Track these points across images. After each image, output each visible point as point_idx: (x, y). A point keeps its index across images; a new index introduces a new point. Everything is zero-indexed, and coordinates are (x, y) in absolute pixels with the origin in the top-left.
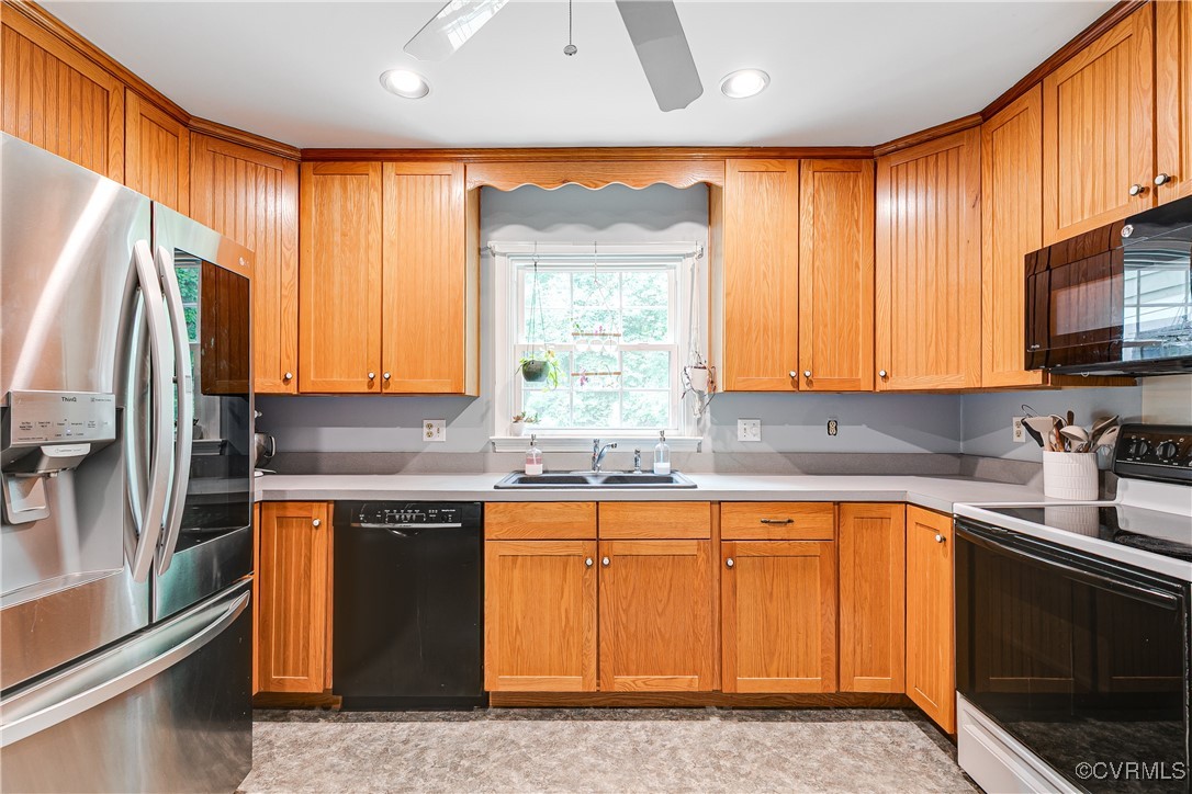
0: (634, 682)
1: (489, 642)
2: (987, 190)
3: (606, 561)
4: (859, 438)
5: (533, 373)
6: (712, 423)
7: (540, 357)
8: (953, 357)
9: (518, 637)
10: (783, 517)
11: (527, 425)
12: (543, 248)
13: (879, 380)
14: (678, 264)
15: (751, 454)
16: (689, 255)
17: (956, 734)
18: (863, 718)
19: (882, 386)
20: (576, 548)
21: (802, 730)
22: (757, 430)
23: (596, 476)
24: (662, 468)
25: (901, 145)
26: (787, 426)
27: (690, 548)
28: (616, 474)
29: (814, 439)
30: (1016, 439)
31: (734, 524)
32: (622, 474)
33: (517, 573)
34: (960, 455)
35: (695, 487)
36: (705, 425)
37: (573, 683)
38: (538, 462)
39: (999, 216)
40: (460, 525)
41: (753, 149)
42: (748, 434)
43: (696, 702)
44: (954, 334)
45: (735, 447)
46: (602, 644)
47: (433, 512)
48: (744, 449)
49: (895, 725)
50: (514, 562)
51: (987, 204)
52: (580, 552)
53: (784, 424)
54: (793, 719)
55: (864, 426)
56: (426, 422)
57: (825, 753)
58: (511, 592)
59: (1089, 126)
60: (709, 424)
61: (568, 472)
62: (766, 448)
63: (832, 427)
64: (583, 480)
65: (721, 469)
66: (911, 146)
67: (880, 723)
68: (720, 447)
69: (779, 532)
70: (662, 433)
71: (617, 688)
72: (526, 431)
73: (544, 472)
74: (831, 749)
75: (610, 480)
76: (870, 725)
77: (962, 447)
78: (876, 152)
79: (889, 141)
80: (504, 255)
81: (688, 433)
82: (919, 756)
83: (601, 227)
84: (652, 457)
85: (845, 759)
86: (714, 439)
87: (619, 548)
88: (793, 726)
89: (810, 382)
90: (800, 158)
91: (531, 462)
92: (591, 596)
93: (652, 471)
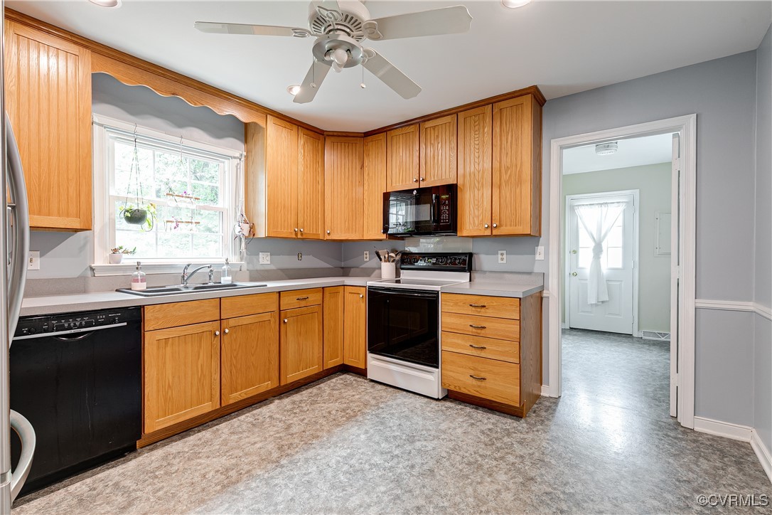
0: (240, 395)
1: (148, 400)
2: (366, 164)
3: (227, 331)
4: (310, 261)
5: (136, 217)
6: (247, 254)
7: (141, 207)
8: (354, 227)
9: (170, 392)
10: (305, 296)
11: (125, 256)
12: (141, 130)
13: (326, 234)
14: (226, 161)
15: (267, 270)
16: (235, 158)
17: (366, 369)
18: (329, 379)
19: (327, 237)
20: (208, 327)
21: (313, 390)
22: (269, 258)
23: (187, 288)
24: (226, 280)
25: (335, 134)
26: (281, 256)
27: (267, 317)
28: (199, 286)
29: (291, 262)
30: (365, 260)
31: (287, 302)
32: (202, 285)
33: (169, 349)
34: (342, 268)
35: (266, 286)
36: (243, 255)
37: (207, 407)
38: (142, 281)
39: (371, 175)
40: (125, 324)
41: (280, 114)
42: (265, 260)
43: (263, 398)
44: (354, 218)
45: (259, 268)
46: (223, 379)
47: (101, 318)
48: (263, 268)
49: (341, 377)
50: (166, 343)
51: (366, 169)
52: (210, 329)
54: (307, 389)
55: (311, 256)
58: (165, 363)
59: (401, 154)
60: (245, 255)
61: (165, 287)
62: (273, 267)
63: (300, 255)
65: (252, 280)
66: (339, 136)
67: (336, 379)
68: (251, 268)
69: (303, 303)
70: (227, 260)
71: (231, 402)
73: (148, 287)
74: (328, 392)
75: (196, 288)
76: (334, 380)
77: (343, 264)
78: (325, 133)
79: (331, 130)
80: (102, 125)
81: (234, 259)
82: (354, 382)
83: (181, 126)
84: (223, 274)
85: (334, 392)
86: (248, 263)
87: (232, 322)
88: (310, 390)
89: (302, 234)
90: (298, 126)
91: (137, 281)
92: (217, 354)
93: (220, 283)
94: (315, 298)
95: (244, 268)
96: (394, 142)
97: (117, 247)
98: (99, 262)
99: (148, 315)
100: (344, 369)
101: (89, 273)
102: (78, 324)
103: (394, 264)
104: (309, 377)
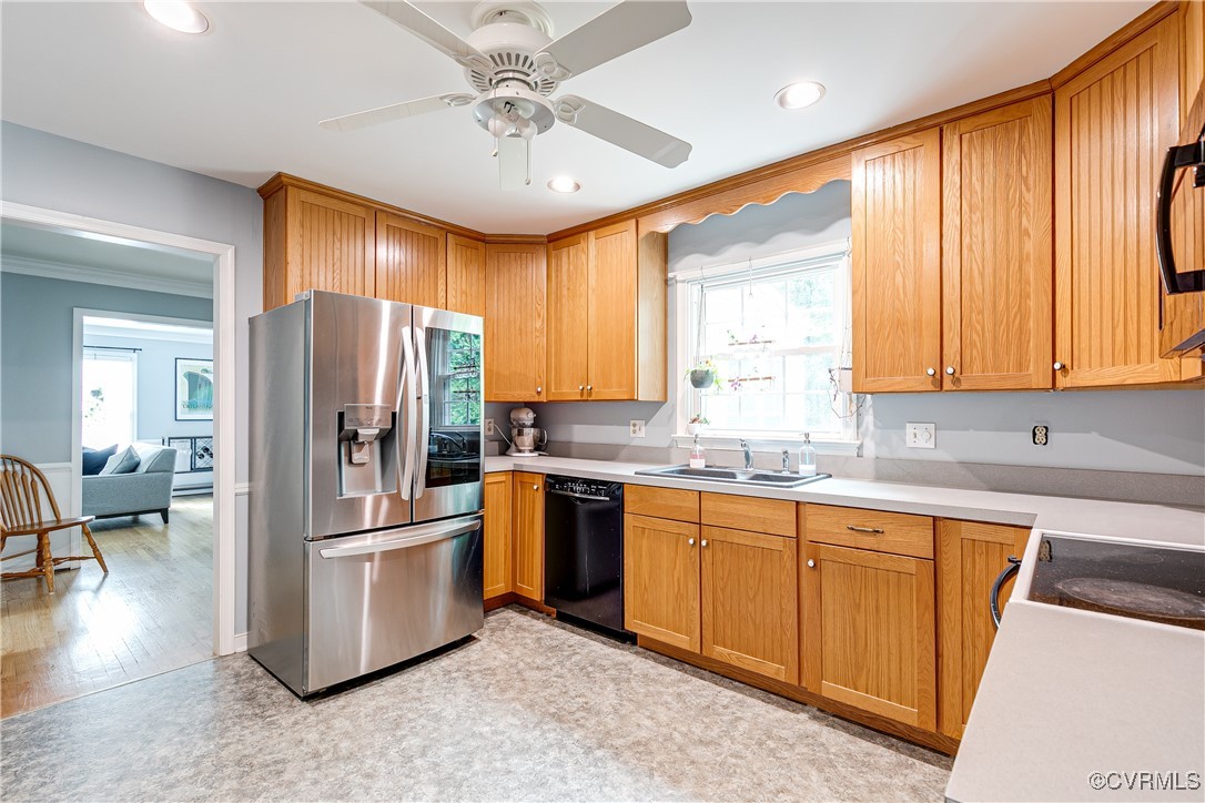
0: (728, 655)
3: (703, 543)
5: (699, 380)
6: (875, 425)
10: (878, 527)
11: (700, 425)
12: (708, 272)
14: (836, 263)
15: (919, 462)
20: (684, 529)
22: (930, 435)
23: (745, 473)
24: (806, 469)
25: (1081, 66)
26: (971, 431)
27: (777, 544)
28: (764, 472)
33: (645, 542)
36: (867, 429)
37: (682, 641)
38: (705, 458)
40: (608, 499)
41: (880, 133)
42: (918, 440)
45: (903, 454)
48: (915, 456)
50: (643, 533)
52: (687, 532)
53: (965, 429)
55: (1095, 434)
56: (632, 422)
58: (641, 556)
60: (871, 428)
61: (725, 468)
62: (942, 455)
63: (1041, 434)
64: (733, 476)
65: (881, 477)
66: (1093, 64)
68: (885, 453)
69: (869, 541)
70: (807, 435)
71: (715, 656)
72: (698, 429)
73: (706, 466)
75: (757, 477)
78: (1054, 84)
79: (1066, 65)
80: (685, 281)
81: (846, 436)
86: (877, 444)
87: (716, 533)
89: (956, 381)
90: (939, 126)
91: (694, 457)
93: (797, 473)
95: (869, 453)
98: (680, 432)
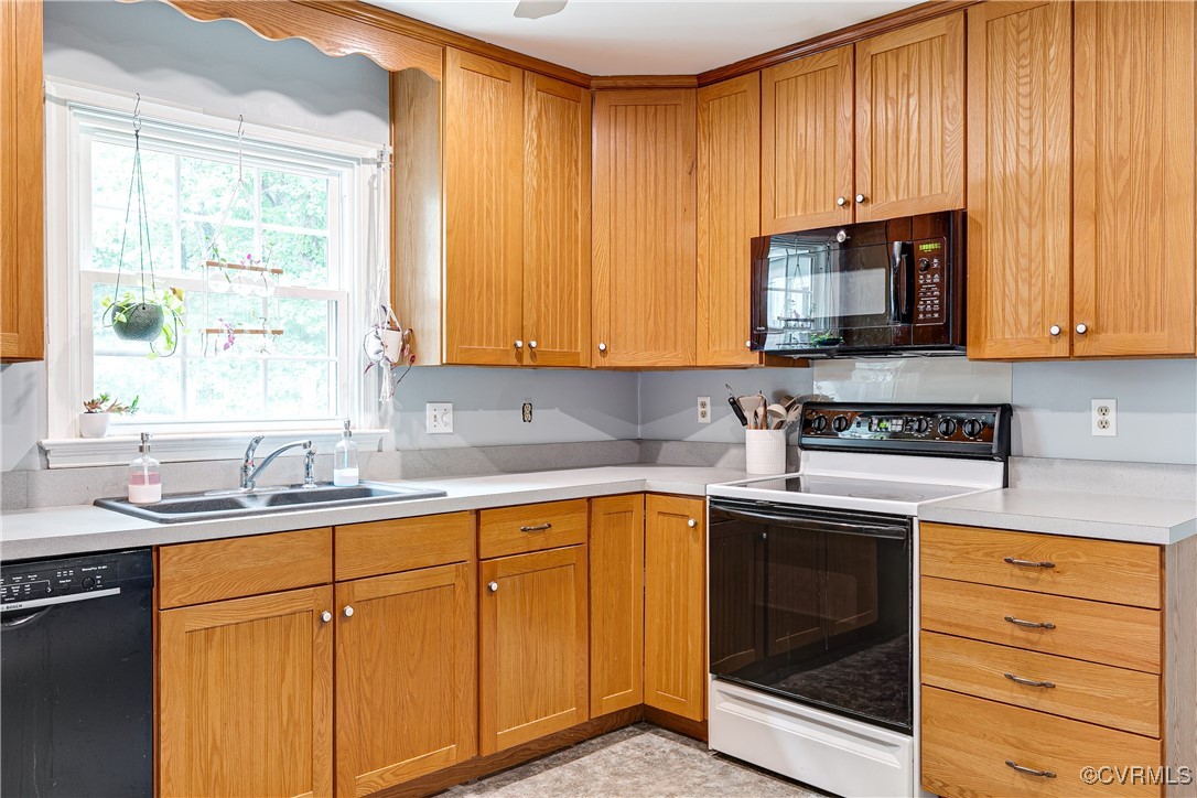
0: (381, 777)
1: (168, 780)
2: (703, 160)
3: (349, 611)
4: (556, 425)
5: (138, 324)
6: (395, 408)
7: (154, 297)
8: (671, 333)
9: (216, 760)
10: (542, 522)
11: (114, 417)
12: (147, 107)
13: (597, 354)
14: (346, 172)
15: (444, 450)
16: (366, 161)
18: (605, 744)
19: (599, 361)
20: (303, 601)
21: (564, 773)
22: (449, 418)
23: (253, 497)
24: (345, 477)
25: (620, 83)
26: (481, 411)
27: (446, 576)
28: (282, 491)
29: (505, 427)
30: (701, 420)
32: (288, 491)
33: (213, 655)
34: (639, 441)
35: (444, 494)
36: (386, 412)
38: (154, 480)
39: (716, 190)
40: (117, 591)
42: (440, 424)
44: (672, 308)
45: (424, 443)
46: (341, 735)
47: (65, 576)
48: (434, 444)
49: (637, 739)
50: (208, 640)
51: (704, 174)
52: (311, 605)
53: (476, 409)
54: (547, 767)
55: (557, 410)
57: (600, 783)
58: (204, 689)
59: (802, 131)
60: (391, 411)
61: (202, 493)
62: (459, 441)
63: (527, 411)
64: (233, 504)
65: (409, 474)
66: (630, 88)
67: (623, 743)
68: (406, 444)
69: (538, 541)
70: (348, 425)
71: (361, 792)
73: (163, 497)
74: (603, 780)
75: (275, 500)
76: (618, 747)
77: (640, 432)
78: (593, 83)
79: (609, 74)
81: (365, 423)
82: (673, 757)
83: (238, 88)
84: (335, 460)
85: (620, 782)
86: (398, 432)
87: (362, 589)
88: (555, 772)
89: (533, 355)
90: (525, 69)
91: (139, 480)
92: (325, 668)
93: (331, 483)
94: (568, 527)
95: (389, 446)
96: (782, 96)
97: (96, 396)
98: (59, 433)
99: (168, 569)
100: (645, 718)
101: (37, 461)
102: (16, 590)
103: (781, 433)
104: (552, 737)
